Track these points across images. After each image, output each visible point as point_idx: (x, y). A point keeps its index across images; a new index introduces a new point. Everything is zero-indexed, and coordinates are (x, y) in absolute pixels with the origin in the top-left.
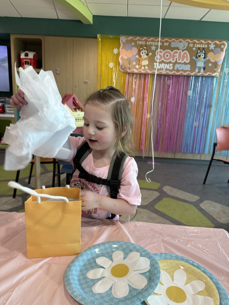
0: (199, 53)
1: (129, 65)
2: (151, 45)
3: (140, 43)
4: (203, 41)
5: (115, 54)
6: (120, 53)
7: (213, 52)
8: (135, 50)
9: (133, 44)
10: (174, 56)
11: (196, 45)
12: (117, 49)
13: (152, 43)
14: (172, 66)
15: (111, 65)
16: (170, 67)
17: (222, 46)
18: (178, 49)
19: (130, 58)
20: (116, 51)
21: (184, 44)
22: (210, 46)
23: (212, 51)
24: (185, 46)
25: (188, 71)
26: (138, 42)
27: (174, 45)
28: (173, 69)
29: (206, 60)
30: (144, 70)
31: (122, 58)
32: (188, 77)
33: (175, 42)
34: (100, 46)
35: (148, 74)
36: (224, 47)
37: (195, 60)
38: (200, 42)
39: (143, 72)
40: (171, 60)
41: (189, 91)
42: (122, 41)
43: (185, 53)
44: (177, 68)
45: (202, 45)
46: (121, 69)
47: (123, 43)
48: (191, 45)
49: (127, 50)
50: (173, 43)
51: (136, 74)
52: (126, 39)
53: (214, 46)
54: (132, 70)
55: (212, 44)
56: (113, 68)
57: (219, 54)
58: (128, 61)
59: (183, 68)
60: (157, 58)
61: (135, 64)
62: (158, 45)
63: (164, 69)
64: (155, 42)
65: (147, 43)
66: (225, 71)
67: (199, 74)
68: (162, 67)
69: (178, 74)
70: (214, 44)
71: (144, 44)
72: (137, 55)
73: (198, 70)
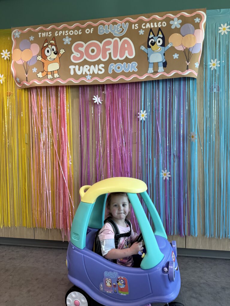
0: (152, 38)
1: (27, 74)
2: (63, 37)
3: (44, 35)
4: (158, 17)
5: (5, 59)
7: (179, 32)
9: (32, 38)
10: (105, 50)
11: (145, 26)
12: (7, 50)
13: (64, 32)
15: (1, 78)
16: (99, 70)
18: (111, 36)
19: (27, 63)
20: (6, 55)
21: (121, 27)
22: (171, 22)
23: (177, 30)
24: (123, 30)
25: (134, 73)
26: (40, 34)
27: (104, 30)
28: (106, 74)
29: (167, 48)
32: (136, 84)
33: (104, 25)
35: (62, 87)
36: (200, 21)
37: (146, 51)
38: (151, 18)
39: (50, 83)
40: (100, 57)
41: (142, 111)
42: (14, 36)
43: (126, 42)
45: (155, 24)
47: (16, 39)
48: (135, 27)
50: (101, 28)
52: (20, 32)
53: (180, 21)
54: (31, 82)
55: (176, 19)
56: (3, 83)
57: (192, 35)
58: (25, 68)
59: (123, 69)
60: (75, 58)
61: (36, 72)
62: (75, 34)
63: (89, 75)
64: (69, 30)
65: (56, 34)
66: (210, 66)
67: (156, 77)
68: (86, 72)
69: (115, 81)
70: (179, 18)
71: (49, 36)
72: (39, 56)
73: (153, 69)
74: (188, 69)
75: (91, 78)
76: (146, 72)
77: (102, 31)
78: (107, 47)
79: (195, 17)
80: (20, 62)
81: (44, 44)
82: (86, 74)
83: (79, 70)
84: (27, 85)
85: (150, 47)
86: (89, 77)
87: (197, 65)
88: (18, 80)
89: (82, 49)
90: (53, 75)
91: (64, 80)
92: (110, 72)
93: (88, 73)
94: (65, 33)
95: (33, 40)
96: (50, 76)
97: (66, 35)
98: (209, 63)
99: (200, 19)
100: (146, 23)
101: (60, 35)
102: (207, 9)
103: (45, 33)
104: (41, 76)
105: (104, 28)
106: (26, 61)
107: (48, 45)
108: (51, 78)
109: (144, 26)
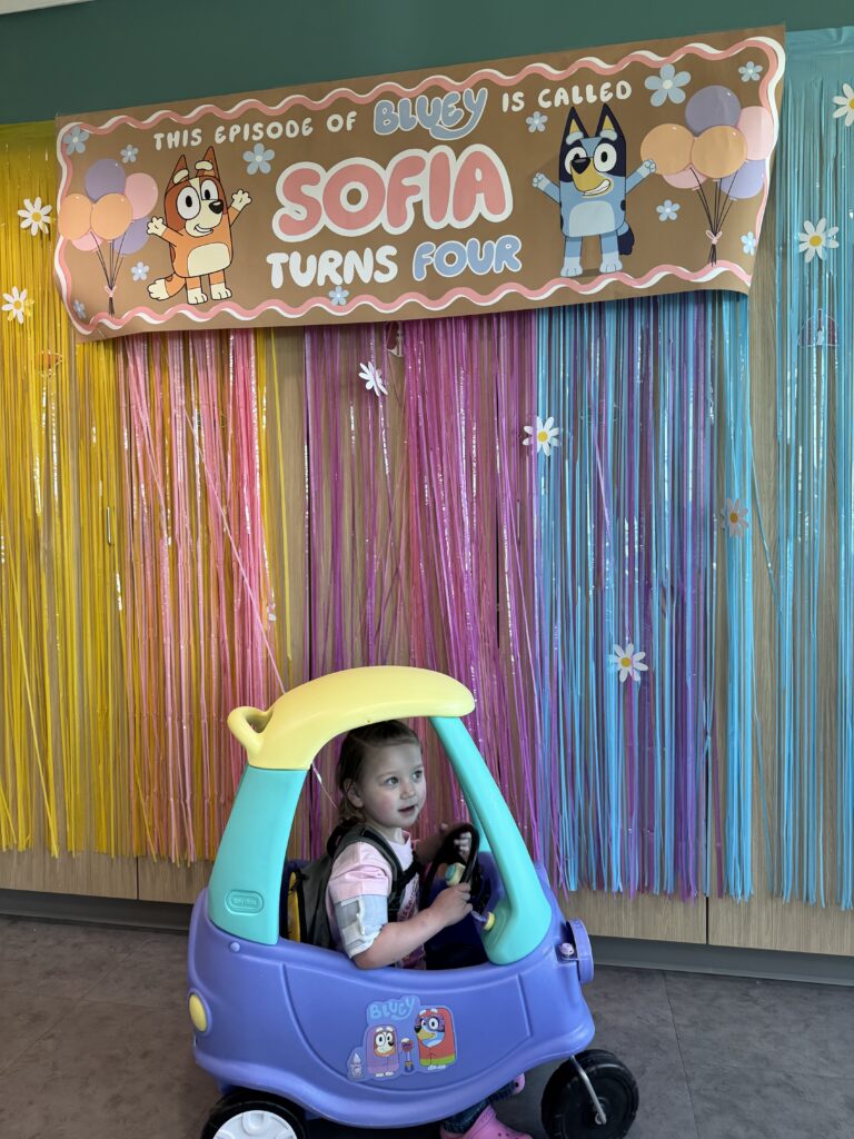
0: (577, 144)
1: (111, 286)
2: (244, 145)
3: (173, 139)
4: (597, 63)
7: (682, 122)
8: (143, 193)
9: (130, 154)
10: (400, 193)
11: (549, 97)
12: (38, 201)
13: (247, 127)
14: (389, 257)
15: (17, 304)
16: (377, 267)
17: (750, 72)
18: (422, 139)
19: (111, 246)
20: (36, 217)
21: (460, 105)
22: (650, 83)
23: (673, 113)
24: (468, 115)
25: (507, 276)
26: (159, 137)
27: (394, 119)
28: (404, 282)
29: (632, 181)
32: (519, 319)
33: (395, 98)
35: (240, 333)
36: (762, 75)
37: (553, 192)
38: (573, 69)
39: (198, 319)
40: (382, 219)
41: (538, 422)
42: (65, 146)
43: (478, 159)
44: (430, 268)
45: (589, 89)
47: (72, 158)
48: (514, 102)
49: (95, 201)
50: (385, 110)
52: (87, 132)
53: (685, 78)
54: (127, 316)
55: (667, 69)
56: (26, 319)
57: (729, 129)
58: (103, 264)
59: (467, 262)
60: (289, 225)
61: (144, 277)
62: (289, 134)
63: (339, 289)
64: (267, 120)
65: (217, 135)
66: (802, 248)
67: (595, 289)
68: (327, 278)
69: (437, 308)
70: (678, 68)
71: (193, 143)
72: (154, 219)
73: (581, 263)
74: (713, 258)
75: (348, 299)
77: (388, 119)
78: (407, 182)
79: (741, 60)
80: (87, 244)
81: (174, 175)
82: (329, 285)
83: (303, 268)
84: (113, 326)
85: (568, 178)
86: (339, 295)
87: (750, 243)
88: (80, 308)
89: (316, 192)
90: (206, 291)
91: (248, 307)
92: (419, 276)
93: (337, 280)
94: (252, 132)
95: (133, 159)
96: (195, 295)
97: (255, 138)
98: (798, 236)
99: (760, 68)
100: (554, 86)
101: (232, 140)
102: (789, 30)
103: (177, 133)
104: (163, 295)
105: (396, 111)
106: (110, 237)
107: (188, 178)
108: (201, 300)
109: (546, 98)
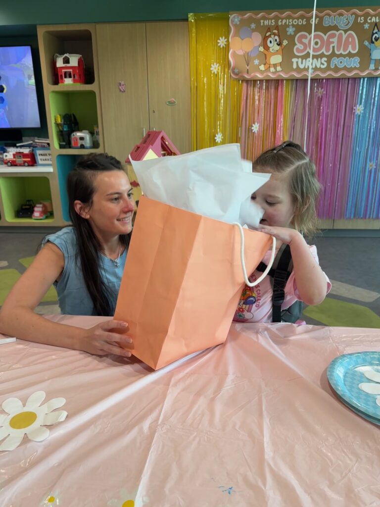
0: (376, 33)
1: (248, 66)
2: (287, 26)
3: (266, 23)
5: (221, 47)
6: (231, 45)
8: (257, 38)
9: (253, 26)
10: (329, 43)
11: (371, 19)
12: (224, 38)
13: (288, 20)
14: (325, 61)
15: (215, 68)
16: (322, 64)
18: (336, 28)
19: (248, 54)
20: (223, 42)
21: (347, 19)
24: (349, 22)
25: (355, 68)
26: (262, 21)
27: (329, 21)
28: (328, 68)
30: (273, 73)
31: (234, 53)
32: (356, 80)
33: (329, 15)
34: (194, 35)
35: (282, 80)
37: (369, 46)
39: (273, 76)
40: (324, 50)
41: (358, 106)
42: (232, 21)
43: (350, 35)
44: (335, 65)
46: (232, 74)
47: (235, 26)
48: (361, 20)
49: (242, 40)
50: (327, 19)
51: (261, 81)
52: (240, 18)
54: (252, 74)
56: (218, 73)
58: (245, 59)
59: (345, 64)
60: (298, 50)
61: (258, 64)
62: (299, 23)
64: (293, 19)
65: (279, 22)
67: (377, 74)
68: (308, 66)
69: (337, 75)
71: (272, 24)
72: (260, 47)
73: (375, 66)
75: (313, 72)
76: (368, 68)
77: (327, 22)
80: (240, 53)
83: (302, 63)
84: (247, 77)
85: (373, 43)
88: (236, 71)
89: (306, 41)
91: (286, 73)
92: (332, 67)
93: (310, 67)
94: (289, 22)
95: (254, 28)
96: (272, 69)
97: (290, 24)
100: (372, 16)
101: (283, 24)
103: (267, 21)
105: (330, 19)
106: (247, 51)
107: (270, 35)
108: (274, 71)
109: (370, 19)
